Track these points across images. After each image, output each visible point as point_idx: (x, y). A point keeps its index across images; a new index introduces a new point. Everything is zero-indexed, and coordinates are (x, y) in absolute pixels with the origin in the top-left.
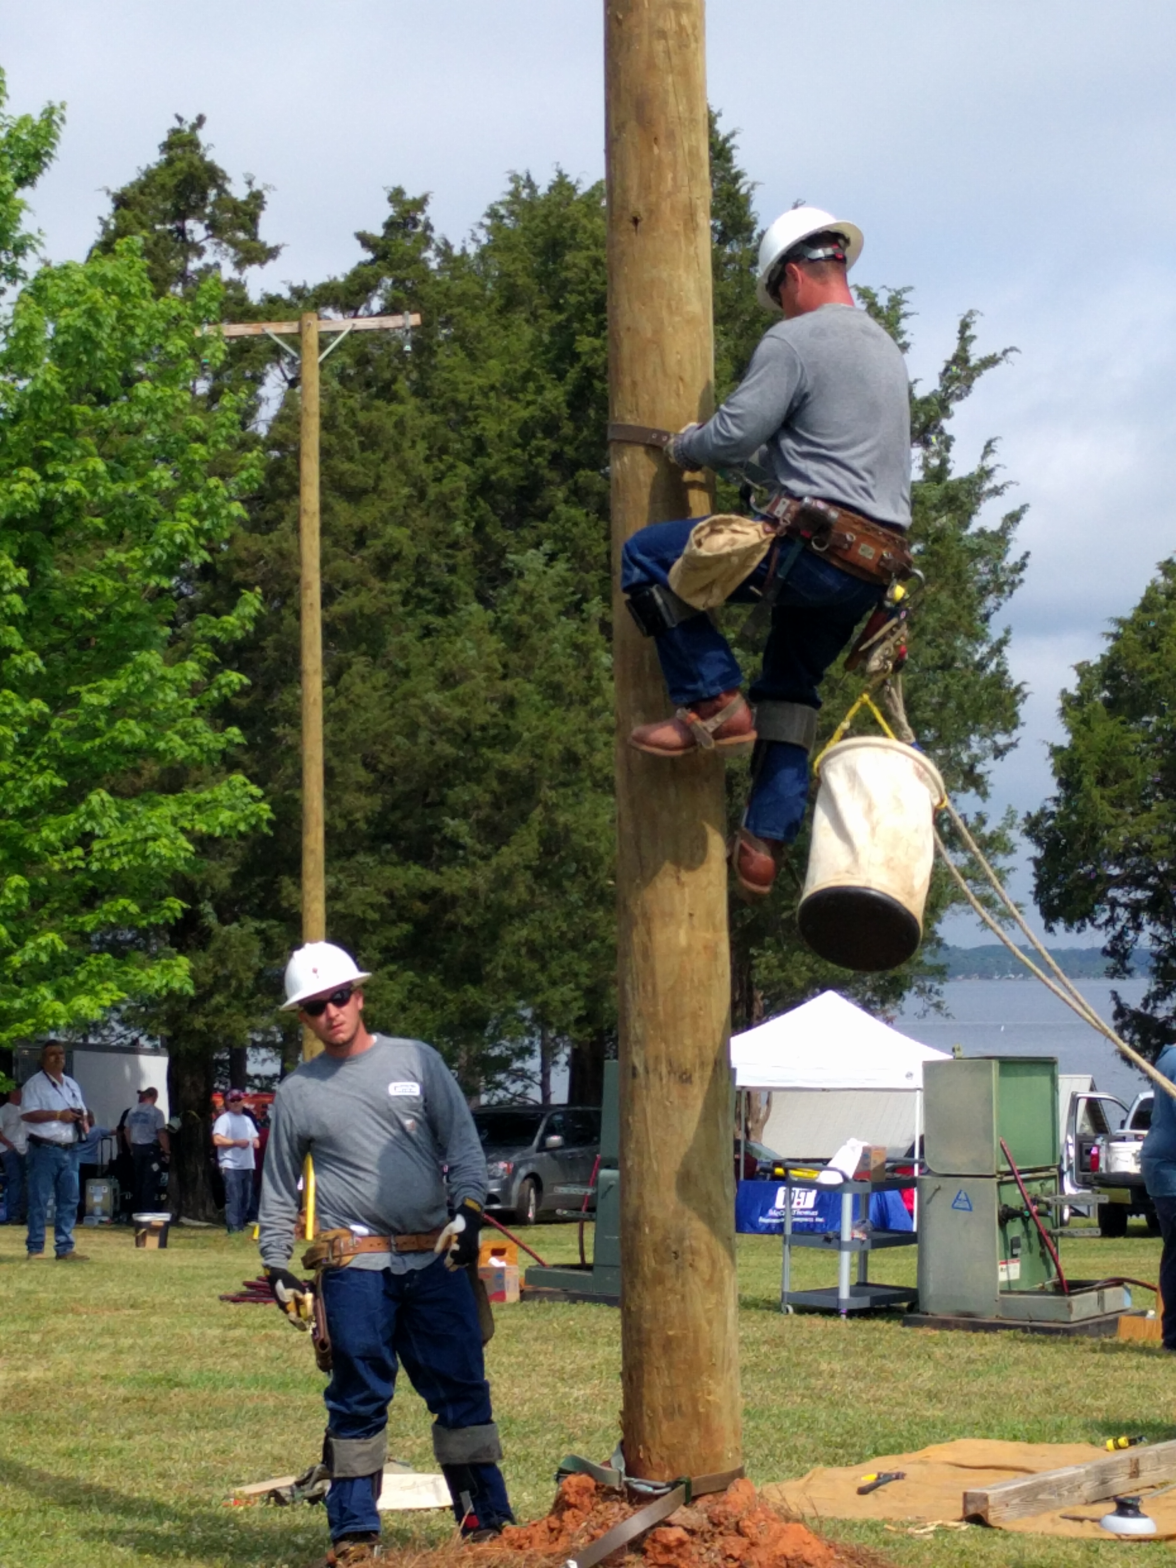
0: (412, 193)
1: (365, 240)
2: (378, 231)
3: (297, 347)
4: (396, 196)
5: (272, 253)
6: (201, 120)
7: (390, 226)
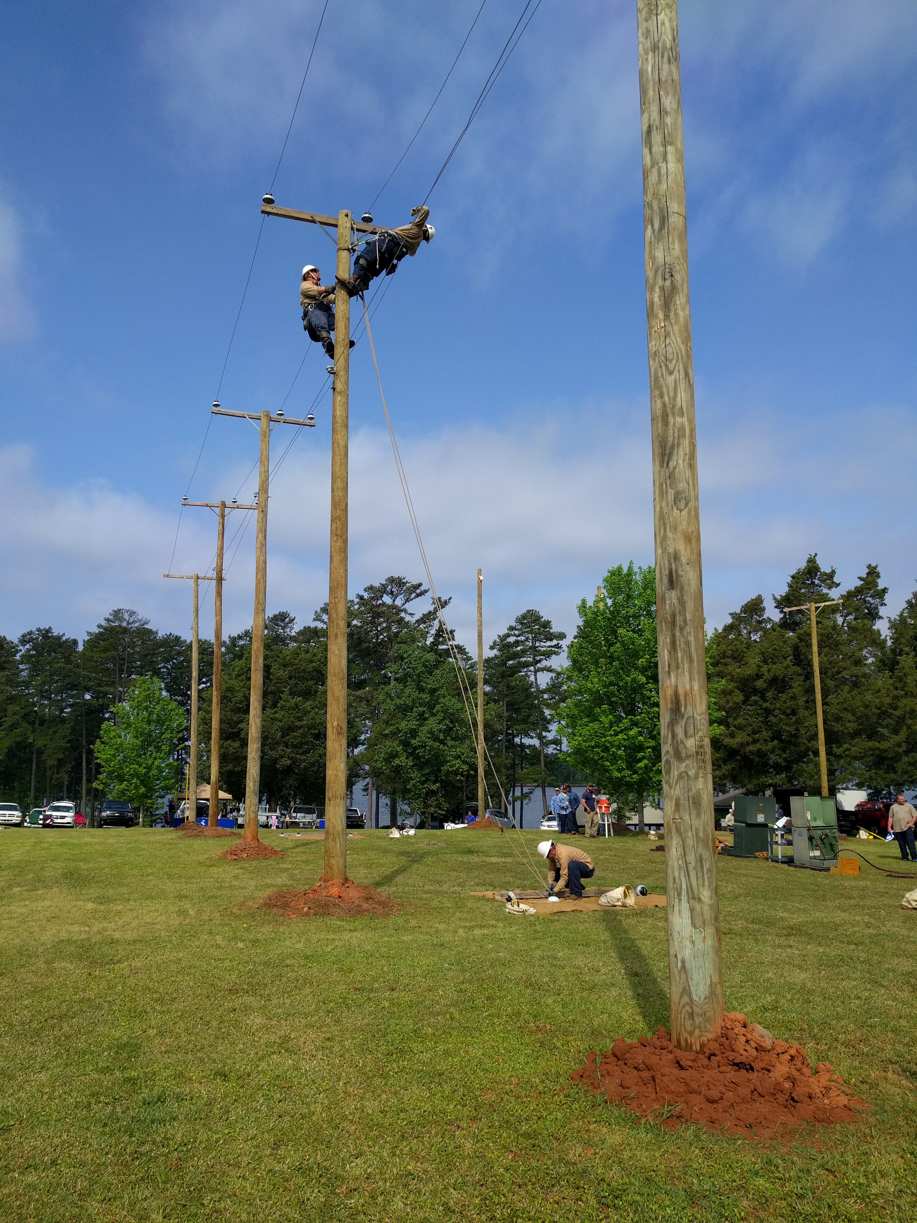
0: (874, 565)
1: (861, 579)
2: (865, 576)
3: (809, 611)
4: (869, 566)
5: (838, 585)
6: (816, 554)
7: (868, 574)
